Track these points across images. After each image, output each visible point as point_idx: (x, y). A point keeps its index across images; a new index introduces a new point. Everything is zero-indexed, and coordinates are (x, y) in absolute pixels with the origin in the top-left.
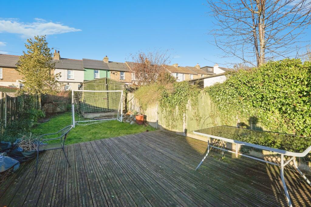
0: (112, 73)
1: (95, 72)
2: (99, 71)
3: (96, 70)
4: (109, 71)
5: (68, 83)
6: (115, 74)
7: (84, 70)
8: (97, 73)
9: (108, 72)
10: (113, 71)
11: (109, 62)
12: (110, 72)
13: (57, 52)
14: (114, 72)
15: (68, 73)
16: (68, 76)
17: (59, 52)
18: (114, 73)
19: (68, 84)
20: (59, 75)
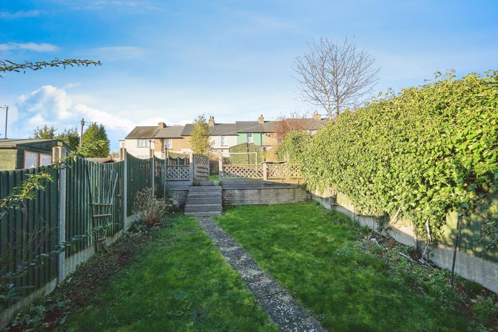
0: (267, 135)
1: (248, 136)
2: (252, 134)
3: (249, 133)
4: (263, 133)
5: (222, 149)
6: (271, 136)
7: (237, 135)
8: (251, 136)
9: (263, 135)
10: (269, 132)
11: (265, 122)
12: (265, 134)
13: (212, 118)
14: (270, 134)
15: (222, 139)
16: (222, 142)
17: (213, 117)
18: (269, 136)
19: (222, 151)
20: (213, 143)
